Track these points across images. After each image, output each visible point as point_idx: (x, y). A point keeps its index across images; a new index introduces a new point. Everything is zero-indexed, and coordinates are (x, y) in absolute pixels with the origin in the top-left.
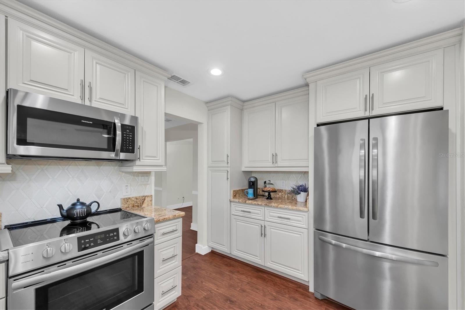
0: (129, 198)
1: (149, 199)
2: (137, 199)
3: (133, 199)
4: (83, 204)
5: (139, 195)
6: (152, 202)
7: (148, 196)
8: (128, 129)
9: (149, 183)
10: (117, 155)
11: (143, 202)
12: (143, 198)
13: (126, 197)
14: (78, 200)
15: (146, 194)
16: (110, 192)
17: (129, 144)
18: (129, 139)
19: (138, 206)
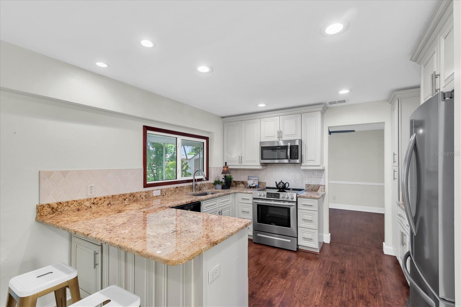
0: (310, 185)
1: (323, 187)
2: (314, 186)
3: (312, 186)
4: (283, 183)
5: (316, 184)
6: (325, 190)
7: (322, 185)
8: (295, 147)
9: (323, 177)
10: (289, 161)
11: (318, 189)
12: (318, 186)
13: (309, 184)
14: (281, 181)
15: (321, 184)
16: (300, 179)
17: (296, 155)
18: (296, 152)
19: (315, 191)
